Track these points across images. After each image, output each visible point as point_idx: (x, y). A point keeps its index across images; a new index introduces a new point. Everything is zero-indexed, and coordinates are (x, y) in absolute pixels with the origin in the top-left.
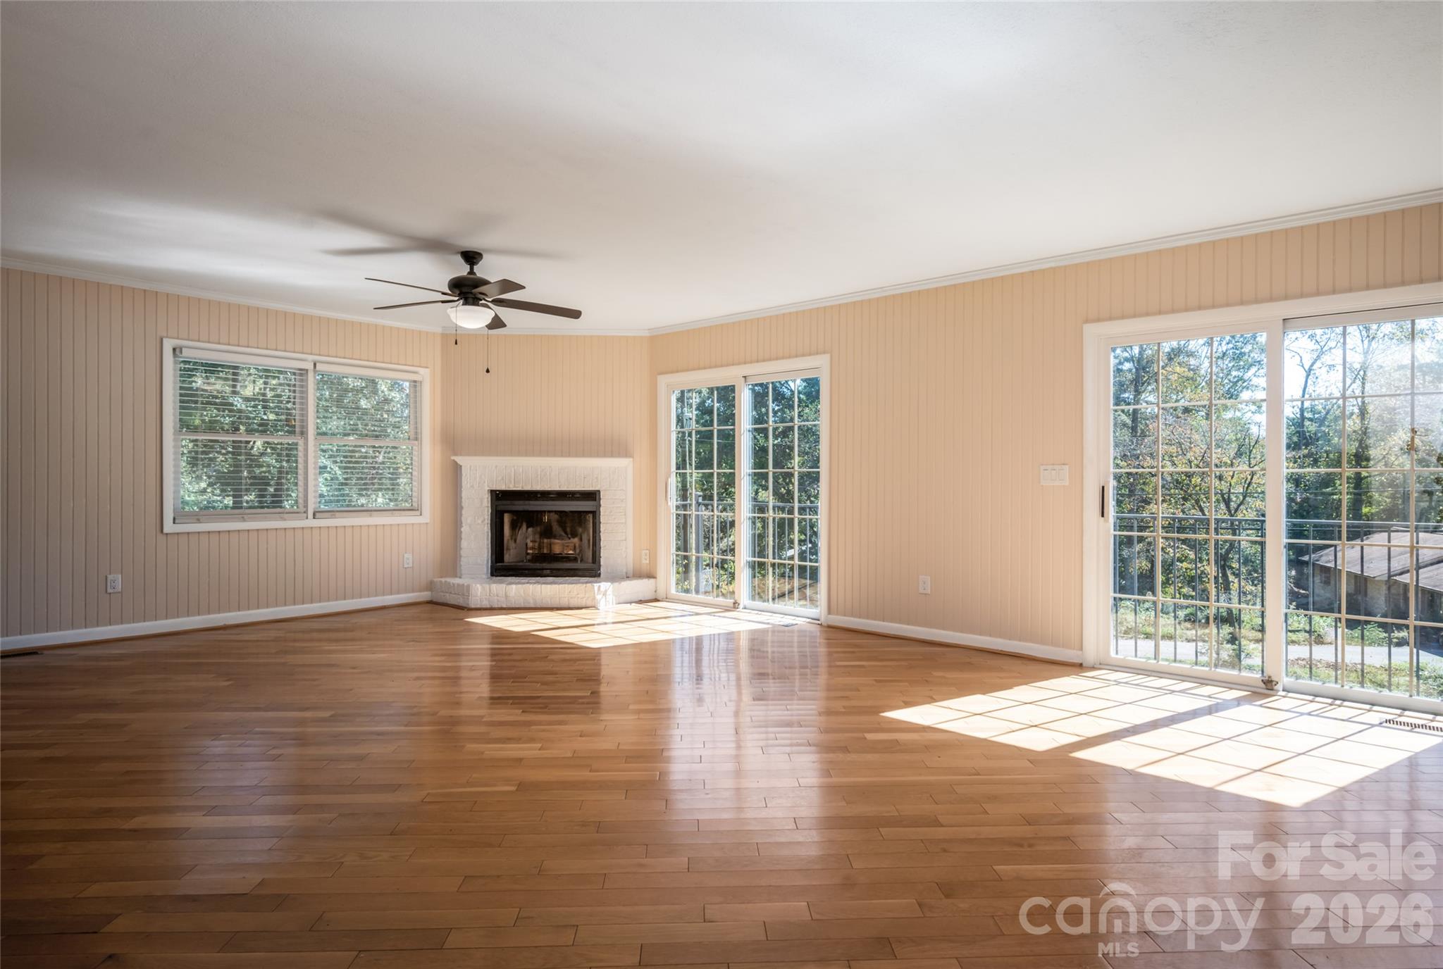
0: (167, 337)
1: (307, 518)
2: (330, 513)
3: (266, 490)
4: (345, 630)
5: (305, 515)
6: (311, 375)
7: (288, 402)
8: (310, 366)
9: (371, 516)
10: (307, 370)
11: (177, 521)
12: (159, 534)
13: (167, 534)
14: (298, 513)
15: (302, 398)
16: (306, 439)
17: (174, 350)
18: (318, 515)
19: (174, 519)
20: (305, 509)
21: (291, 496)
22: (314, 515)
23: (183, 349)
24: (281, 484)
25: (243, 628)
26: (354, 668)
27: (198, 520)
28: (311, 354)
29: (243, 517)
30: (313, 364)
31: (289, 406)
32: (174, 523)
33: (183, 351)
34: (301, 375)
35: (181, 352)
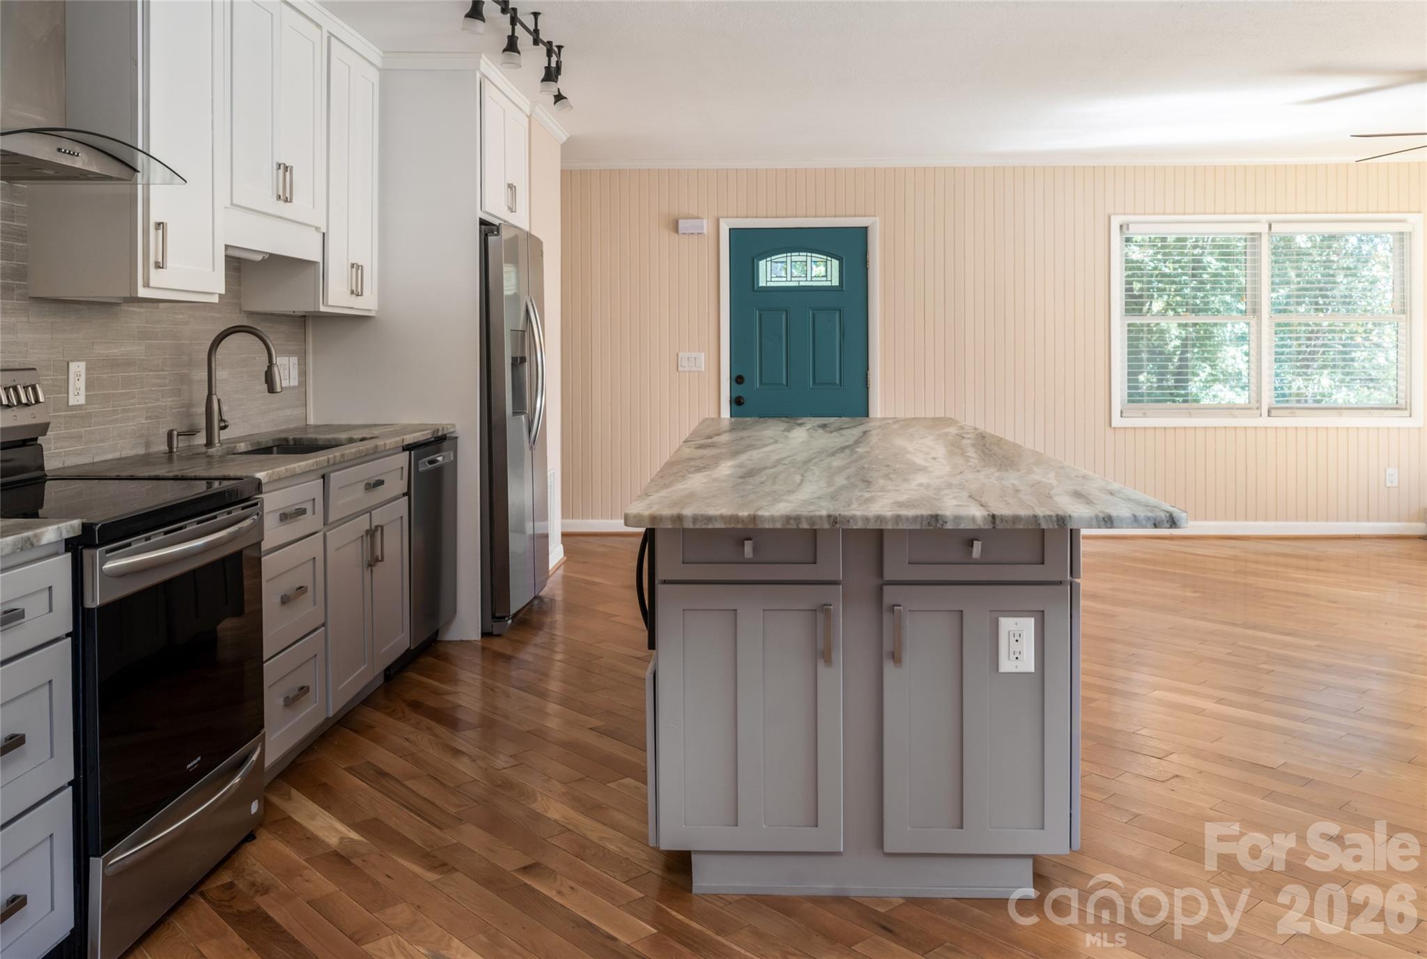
0: (1114, 214)
1: (1261, 416)
2: (1288, 411)
3: (1166, 367)
4: (1317, 559)
5: (1259, 411)
6: (1265, 239)
7: (1195, 247)
8: (1264, 228)
9: (1341, 415)
10: (1260, 234)
11: (1124, 415)
12: (1107, 428)
13: (1115, 428)
14: (1249, 409)
15: (1254, 268)
16: (1260, 319)
17: (1121, 226)
18: (1273, 412)
19: (1121, 412)
20: (1258, 405)
21: (1198, 375)
22: (1269, 412)
23: (1130, 225)
24: (1186, 359)
25: (1194, 541)
26: (1335, 602)
27: (1145, 414)
28: (1266, 213)
29: (1190, 413)
30: (1268, 226)
31: (1196, 251)
32: (1121, 416)
33: (1130, 228)
34: (1253, 240)
35: (1128, 229)
